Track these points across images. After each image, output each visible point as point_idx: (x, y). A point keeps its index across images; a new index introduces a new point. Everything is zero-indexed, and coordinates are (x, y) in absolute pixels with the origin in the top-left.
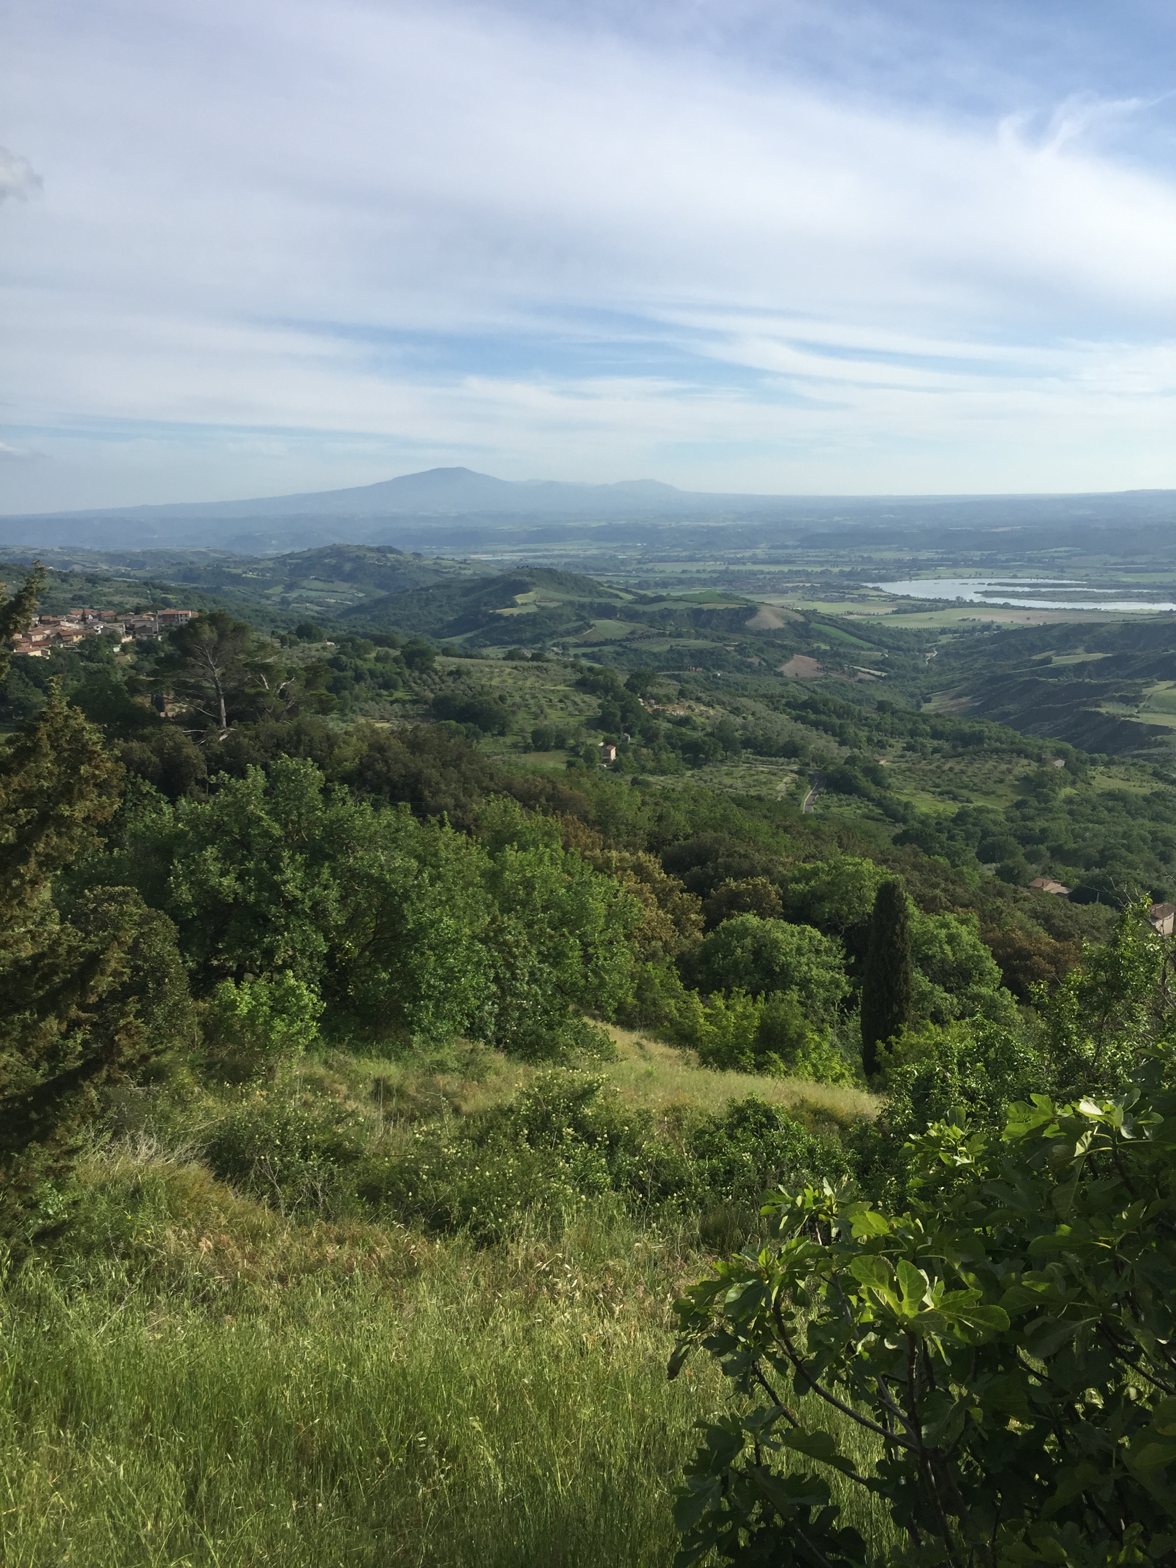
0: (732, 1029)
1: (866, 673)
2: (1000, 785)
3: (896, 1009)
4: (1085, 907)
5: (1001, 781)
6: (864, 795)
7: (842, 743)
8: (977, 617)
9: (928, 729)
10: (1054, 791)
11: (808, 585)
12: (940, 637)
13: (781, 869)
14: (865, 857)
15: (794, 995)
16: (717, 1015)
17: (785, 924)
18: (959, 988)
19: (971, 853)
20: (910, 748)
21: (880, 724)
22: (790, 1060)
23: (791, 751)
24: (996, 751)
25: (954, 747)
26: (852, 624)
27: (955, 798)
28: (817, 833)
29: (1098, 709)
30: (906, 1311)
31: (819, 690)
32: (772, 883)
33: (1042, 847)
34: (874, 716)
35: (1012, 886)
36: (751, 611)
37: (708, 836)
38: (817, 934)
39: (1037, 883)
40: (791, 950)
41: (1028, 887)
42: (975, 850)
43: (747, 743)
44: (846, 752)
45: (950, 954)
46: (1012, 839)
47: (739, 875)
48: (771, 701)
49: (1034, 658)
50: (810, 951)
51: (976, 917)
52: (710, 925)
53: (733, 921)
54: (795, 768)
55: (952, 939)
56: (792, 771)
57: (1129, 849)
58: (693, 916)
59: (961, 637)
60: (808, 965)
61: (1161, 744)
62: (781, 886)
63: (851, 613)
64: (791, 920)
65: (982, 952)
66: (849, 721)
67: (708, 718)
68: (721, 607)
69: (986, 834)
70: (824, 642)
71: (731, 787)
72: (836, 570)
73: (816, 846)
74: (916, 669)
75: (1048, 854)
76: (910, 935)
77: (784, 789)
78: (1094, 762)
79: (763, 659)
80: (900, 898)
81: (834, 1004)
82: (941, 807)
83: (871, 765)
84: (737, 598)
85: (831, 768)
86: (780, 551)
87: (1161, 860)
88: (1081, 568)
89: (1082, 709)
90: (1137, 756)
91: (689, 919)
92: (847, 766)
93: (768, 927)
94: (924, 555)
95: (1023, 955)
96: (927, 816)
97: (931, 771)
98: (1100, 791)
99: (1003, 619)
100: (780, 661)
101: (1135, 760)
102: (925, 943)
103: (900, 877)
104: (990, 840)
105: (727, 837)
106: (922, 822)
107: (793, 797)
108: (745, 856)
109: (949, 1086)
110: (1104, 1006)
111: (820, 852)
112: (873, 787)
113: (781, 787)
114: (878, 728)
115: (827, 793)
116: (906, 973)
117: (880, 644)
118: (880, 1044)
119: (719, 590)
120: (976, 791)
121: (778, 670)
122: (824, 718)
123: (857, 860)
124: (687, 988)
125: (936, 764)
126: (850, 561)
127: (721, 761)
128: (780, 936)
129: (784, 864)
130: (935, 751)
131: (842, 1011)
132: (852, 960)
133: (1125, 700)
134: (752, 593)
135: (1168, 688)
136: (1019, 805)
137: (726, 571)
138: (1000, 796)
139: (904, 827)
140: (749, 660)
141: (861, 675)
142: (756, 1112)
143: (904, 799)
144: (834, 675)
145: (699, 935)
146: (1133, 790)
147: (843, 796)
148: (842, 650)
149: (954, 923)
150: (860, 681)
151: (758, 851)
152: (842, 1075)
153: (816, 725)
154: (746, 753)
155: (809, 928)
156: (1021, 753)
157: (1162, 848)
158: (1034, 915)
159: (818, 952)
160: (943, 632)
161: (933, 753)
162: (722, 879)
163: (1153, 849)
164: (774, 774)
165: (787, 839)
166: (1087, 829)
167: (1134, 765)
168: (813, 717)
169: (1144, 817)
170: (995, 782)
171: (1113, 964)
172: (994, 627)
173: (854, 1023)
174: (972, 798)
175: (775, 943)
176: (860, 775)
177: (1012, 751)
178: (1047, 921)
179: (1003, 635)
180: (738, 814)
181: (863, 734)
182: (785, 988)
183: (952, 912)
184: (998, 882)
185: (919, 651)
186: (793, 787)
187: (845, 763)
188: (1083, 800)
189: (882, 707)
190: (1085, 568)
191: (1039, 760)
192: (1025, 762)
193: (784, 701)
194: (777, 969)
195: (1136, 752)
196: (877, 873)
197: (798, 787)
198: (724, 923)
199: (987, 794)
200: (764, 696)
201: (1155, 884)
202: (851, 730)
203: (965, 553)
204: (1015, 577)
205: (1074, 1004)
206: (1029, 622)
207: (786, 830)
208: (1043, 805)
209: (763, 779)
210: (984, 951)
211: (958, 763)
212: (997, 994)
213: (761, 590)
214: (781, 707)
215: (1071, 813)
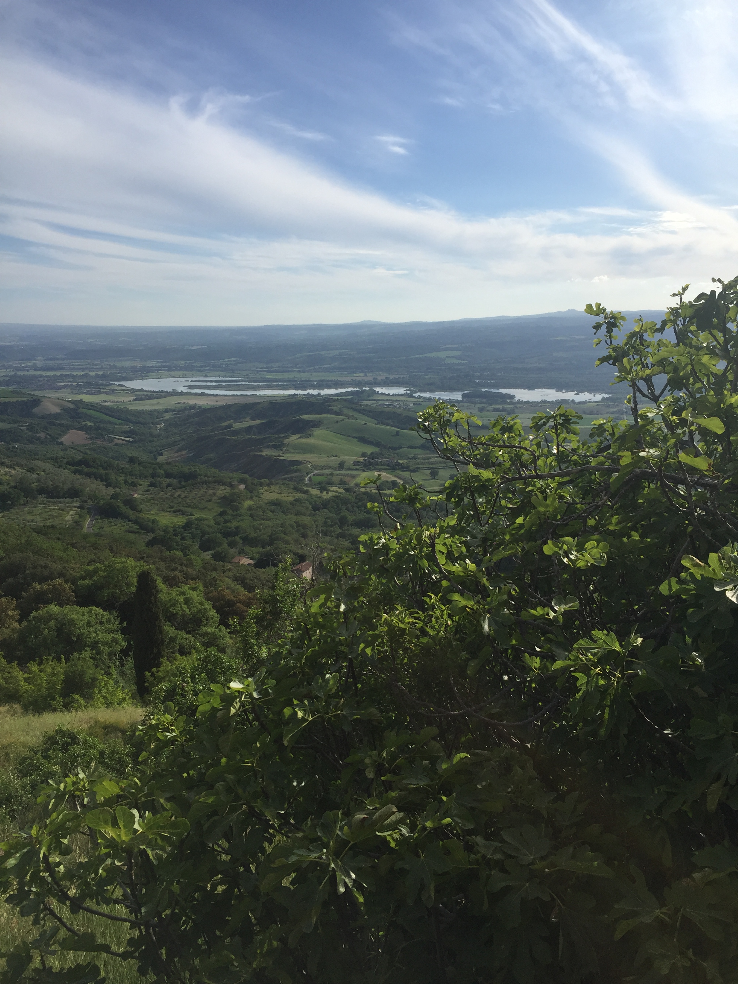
0: (44, 685)
1: (120, 439)
2: (209, 503)
3: (155, 650)
4: (263, 570)
5: (210, 501)
6: (125, 517)
7: (108, 485)
8: (186, 401)
9: (163, 472)
10: (241, 504)
11: (75, 384)
12: (165, 415)
13: (71, 572)
14: (128, 556)
15: (87, 653)
16: (34, 677)
17: (77, 608)
18: (194, 630)
19: (196, 547)
20: (152, 485)
21: (131, 471)
22: (89, 697)
23: (73, 493)
24: (206, 482)
25: (180, 482)
26: (107, 408)
27: (183, 514)
28: (95, 546)
29: (261, 453)
30: (124, 838)
31: (88, 451)
32: (66, 582)
33: (237, 538)
34: (127, 466)
35: (221, 563)
36: (36, 402)
37: (17, 556)
38: (101, 611)
39: (236, 560)
40: (83, 624)
41: (231, 563)
42: (198, 544)
43: (42, 491)
44: (111, 491)
45: (187, 610)
46: (219, 535)
47: (41, 580)
48: (56, 461)
49: (222, 425)
50: (96, 623)
51: (201, 585)
52: (24, 616)
53: (40, 612)
54: (77, 504)
55: (187, 601)
56: (75, 507)
57: (285, 534)
58: (10, 613)
59: (178, 414)
60: (95, 632)
61: (296, 471)
62: (73, 583)
63: (106, 401)
64: (81, 604)
65: (207, 606)
66: (111, 471)
67: (11, 476)
68: (14, 400)
69: (204, 534)
70: (89, 421)
71: (32, 521)
72: (93, 374)
73: (95, 554)
74: (151, 435)
75: (241, 542)
76: (161, 602)
77: (71, 519)
78: (261, 484)
79: (48, 434)
80: (154, 581)
81: (115, 655)
82: (175, 520)
83: (128, 498)
84: (24, 394)
85: (102, 502)
86: (51, 362)
87: (302, 537)
88: (244, 370)
89: (252, 453)
90: (285, 479)
91: (8, 615)
92: (112, 500)
93: (65, 612)
94: (150, 363)
95: (230, 604)
96: (167, 527)
97: (167, 498)
98: (266, 501)
99: (202, 402)
100: (60, 435)
101: (284, 481)
102: (171, 606)
103: (152, 567)
104: (207, 537)
105: (31, 555)
106: (164, 531)
107: (77, 524)
108: (46, 567)
109: (186, 691)
110: (270, 626)
111: (99, 558)
112: (131, 513)
113: (68, 518)
114: (131, 475)
115: (101, 519)
116: (160, 627)
117: (127, 421)
118: (147, 674)
119: (11, 388)
120: (196, 508)
121: (60, 440)
122: (94, 470)
123: (123, 559)
124: (9, 662)
125: (170, 494)
126: (102, 368)
127: (24, 505)
128: (75, 616)
129: (74, 569)
130: (169, 485)
131: (121, 658)
132: (125, 624)
133: (275, 447)
134: (35, 390)
135: (297, 439)
136: (222, 514)
137: (15, 376)
138: (210, 510)
139: (153, 535)
140: (38, 435)
141: (116, 441)
142: (63, 737)
143: (152, 517)
144: (98, 442)
145: (16, 625)
146: (285, 499)
147: (111, 520)
148: (102, 426)
149: (189, 591)
150: (116, 445)
151: (55, 562)
152: (124, 699)
153: (89, 475)
154: (41, 498)
155: (94, 608)
156: (220, 482)
157: (303, 531)
158: (236, 579)
159: (101, 623)
160: (166, 411)
161: (167, 487)
162: (29, 584)
163: (298, 531)
164: (63, 510)
165: (75, 552)
166: (261, 524)
167: (283, 484)
168: (86, 470)
169: (291, 513)
170: (207, 501)
171: (273, 601)
172: (197, 407)
173: (130, 663)
174: (194, 513)
175: (72, 622)
176: (121, 505)
177: (215, 482)
178: (242, 581)
179: (203, 411)
180: (39, 540)
181: (121, 478)
182: (80, 652)
183: (186, 584)
184: (213, 562)
185: (152, 423)
186: (77, 517)
187: (111, 498)
188: (257, 507)
189: (132, 460)
190: (246, 370)
191: (231, 485)
192: (223, 487)
193: (65, 461)
194: (75, 639)
195: (284, 477)
196: (136, 566)
197: (80, 517)
198: (34, 613)
199: (202, 509)
200: (51, 458)
201: (300, 551)
202: (113, 477)
203: (175, 362)
204: (206, 376)
205: (254, 627)
206: (216, 403)
207: (74, 546)
208: (235, 513)
209: (55, 513)
210: (208, 605)
211: (184, 492)
212: (217, 630)
213: (42, 388)
214: (64, 465)
215: (251, 515)
